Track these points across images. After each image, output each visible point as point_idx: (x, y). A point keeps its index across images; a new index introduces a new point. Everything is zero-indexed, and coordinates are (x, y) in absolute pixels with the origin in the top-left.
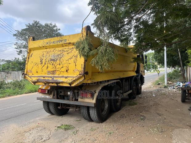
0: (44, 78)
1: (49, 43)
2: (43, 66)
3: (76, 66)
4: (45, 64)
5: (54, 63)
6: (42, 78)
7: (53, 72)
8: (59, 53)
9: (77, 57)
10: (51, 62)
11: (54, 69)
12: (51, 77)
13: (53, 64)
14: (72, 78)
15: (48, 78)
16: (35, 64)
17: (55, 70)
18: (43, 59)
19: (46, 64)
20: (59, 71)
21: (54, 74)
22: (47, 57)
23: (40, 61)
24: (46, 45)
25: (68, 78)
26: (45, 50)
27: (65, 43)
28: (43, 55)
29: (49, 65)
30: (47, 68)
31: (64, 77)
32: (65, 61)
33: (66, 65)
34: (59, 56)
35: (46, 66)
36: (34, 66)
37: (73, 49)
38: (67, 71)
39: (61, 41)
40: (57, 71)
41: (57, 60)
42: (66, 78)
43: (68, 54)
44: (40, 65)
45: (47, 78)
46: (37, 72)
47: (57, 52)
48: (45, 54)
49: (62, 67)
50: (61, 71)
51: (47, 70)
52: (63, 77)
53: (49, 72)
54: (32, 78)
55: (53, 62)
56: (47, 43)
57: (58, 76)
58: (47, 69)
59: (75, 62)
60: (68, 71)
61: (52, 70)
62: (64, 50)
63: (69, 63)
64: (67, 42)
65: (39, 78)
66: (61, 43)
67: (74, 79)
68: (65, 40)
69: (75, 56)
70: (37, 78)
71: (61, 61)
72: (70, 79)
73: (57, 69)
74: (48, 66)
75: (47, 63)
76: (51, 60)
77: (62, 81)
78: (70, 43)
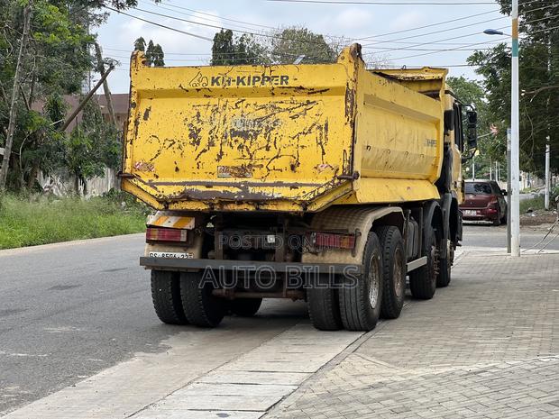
0: (208, 187)
1: (220, 81)
2: (204, 151)
3: (324, 153)
4: (211, 144)
5: (248, 144)
6: (203, 189)
7: (242, 171)
8: (262, 113)
9: (326, 129)
10: (234, 138)
11: (247, 162)
12: (237, 185)
13: (241, 147)
14: (313, 188)
15: (226, 189)
16: (168, 143)
17: (250, 166)
18: (199, 130)
19: (213, 145)
20: (264, 169)
21: (244, 177)
22: (215, 123)
23: (190, 136)
24: (209, 86)
25: (301, 190)
26: (206, 101)
27: (284, 85)
28: (198, 115)
29: (226, 148)
30: (220, 157)
31: (286, 185)
32: (286, 140)
33: (290, 151)
34: (264, 123)
35: (215, 150)
36: (164, 150)
37: (310, 106)
38: (293, 168)
39: (269, 78)
40: (258, 166)
41: (256, 135)
42: (294, 186)
43: (293, 118)
44: (190, 151)
45: (221, 189)
46: (177, 169)
47: (250, 109)
48: (206, 114)
49: (277, 157)
50: (270, 167)
51: (217, 164)
52: (280, 184)
53: (226, 169)
54: (160, 188)
55: (241, 140)
56: (214, 81)
57: (259, 181)
58: (218, 160)
59: (321, 143)
60: (297, 169)
61: (239, 163)
62: (278, 105)
63: (303, 147)
64: (291, 83)
65: (188, 188)
66: (267, 84)
67: (321, 190)
68: (282, 77)
69: (320, 128)
70: (182, 188)
71: (272, 139)
72: (308, 189)
73: (259, 163)
74: (221, 152)
75: (217, 143)
76: (235, 133)
77: (280, 196)
78: (301, 88)
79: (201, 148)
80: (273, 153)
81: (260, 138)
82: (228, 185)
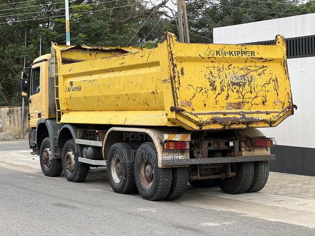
0: (224, 115)
2: (219, 94)
3: (278, 95)
4: (222, 90)
5: (241, 90)
6: (222, 116)
7: (239, 105)
8: (243, 72)
9: (277, 81)
10: (234, 87)
11: (242, 100)
12: (239, 114)
13: (238, 92)
14: (277, 114)
15: (234, 116)
16: (199, 90)
17: (243, 102)
18: (214, 82)
19: (223, 91)
20: (250, 104)
21: (240, 109)
22: (222, 78)
23: (210, 85)
24: (215, 56)
25: (271, 115)
26: (212, 65)
27: (253, 56)
28: (211, 73)
29: (230, 92)
30: (227, 97)
31: (264, 113)
32: (259, 88)
33: (262, 93)
34: (246, 78)
35: (225, 94)
36: (197, 94)
37: (265, 69)
38: (263, 103)
39: (245, 52)
40: (247, 102)
41: (244, 85)
42: (268, 113)
43: (259, 75)
44: (211, 93)
45: (231, 116)
46: (205, 105)
47: (236, 70)
48: (215, 73)
49: (256, 97)
50: (253, 103)
51: (226, 101)
52: (258, 112)
53: (230, 105)
54: (200, 116)
55: (237, 88)
56: (218, 53)
57: (248, 111)
58: (226, 99)
59: (276, 89)
60: (265, 103)
61: (237, 101)
63: (268, 91)
64: (257, 56)
65: (214, 116)
66: (244, 55)
67: (281, 115)
68: (251, 52)
69: (273, 80)
70: (211, 116)
71: (253, 86)
72: (275, 115)
73: (247, 100)
74: (228, 95)
75: (226, 89)
76: (234, 84)
77: (262, 119)
78: (262, 58)
79: (217, 93)
80: (254, 95)
81: (247, 86)
82: (235, 113)
